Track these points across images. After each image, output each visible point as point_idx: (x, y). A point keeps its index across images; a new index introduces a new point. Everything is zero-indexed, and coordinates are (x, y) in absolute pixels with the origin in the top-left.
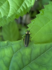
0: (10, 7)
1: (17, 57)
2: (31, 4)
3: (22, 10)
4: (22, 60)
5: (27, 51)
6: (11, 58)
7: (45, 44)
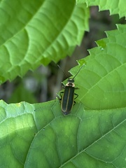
0: (31, 42)
1: (44, 140)
2: (76, 38)
3: (57, 50)
4: (56, 148)
5: (68, 126)
6: (30, 143)
7: (110, 111)
